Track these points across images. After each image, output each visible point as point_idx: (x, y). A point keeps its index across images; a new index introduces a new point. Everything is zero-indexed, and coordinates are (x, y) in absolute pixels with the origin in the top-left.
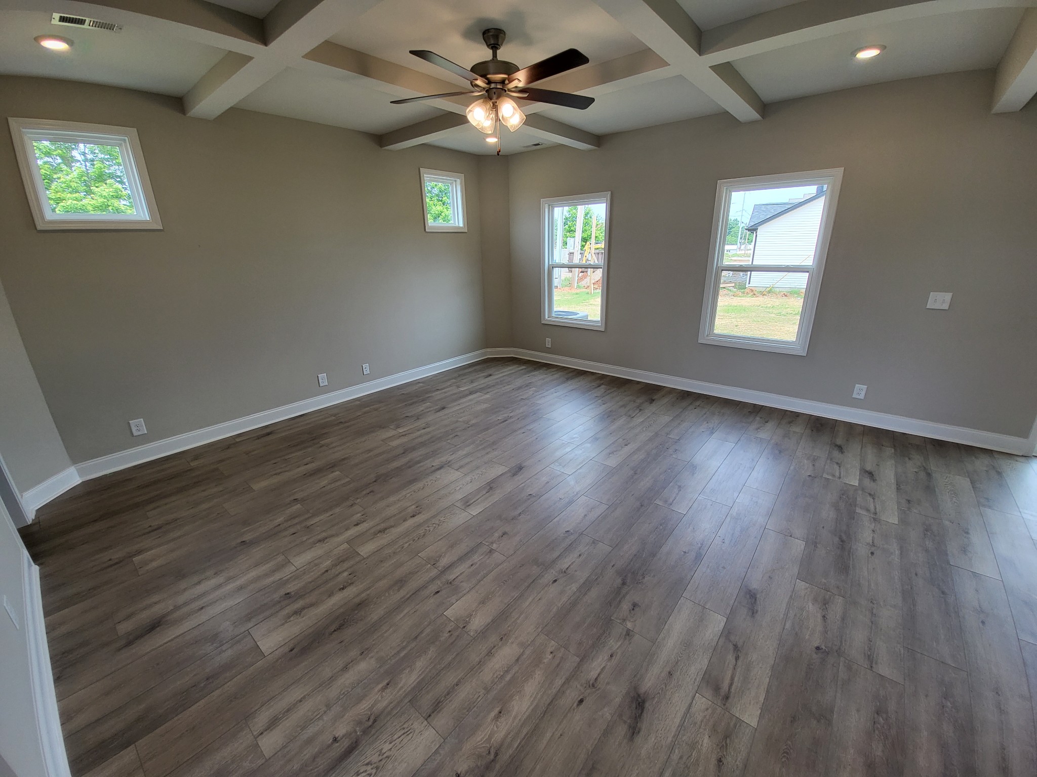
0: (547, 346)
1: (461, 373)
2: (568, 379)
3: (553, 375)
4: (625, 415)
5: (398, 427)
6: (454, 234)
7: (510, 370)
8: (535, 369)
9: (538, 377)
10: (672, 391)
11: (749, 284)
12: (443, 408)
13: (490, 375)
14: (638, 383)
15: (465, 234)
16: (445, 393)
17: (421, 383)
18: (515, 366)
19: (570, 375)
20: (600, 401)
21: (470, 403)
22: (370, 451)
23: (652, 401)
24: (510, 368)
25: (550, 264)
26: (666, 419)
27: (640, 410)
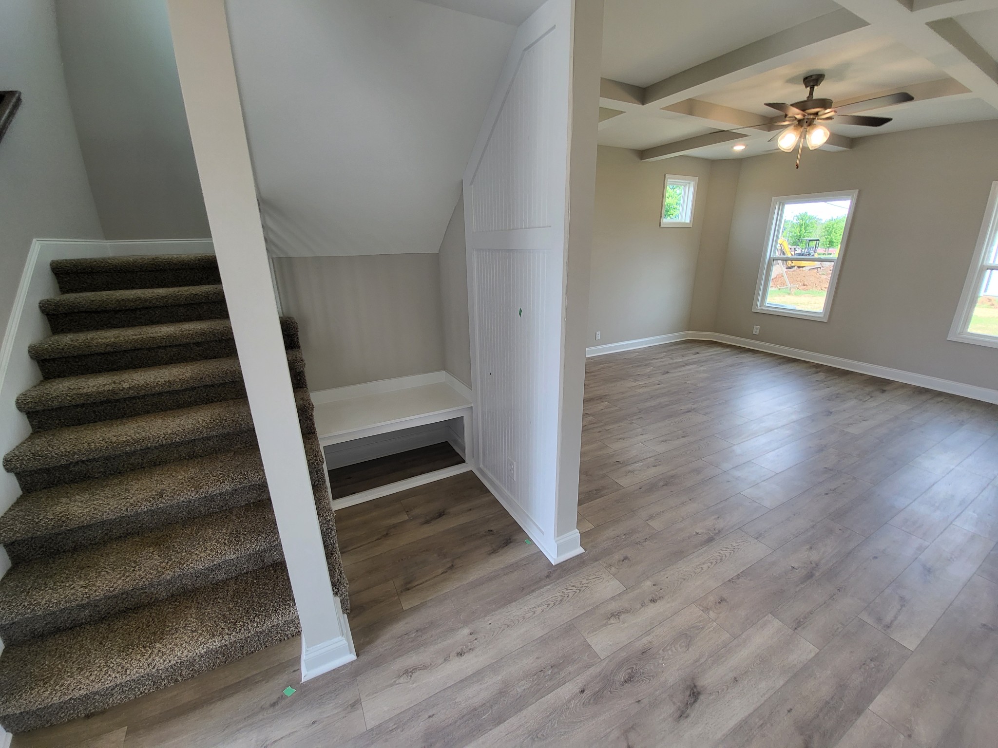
0: (754, 333)
1: (668, 348)
2: (780, 364)
3: (762, 359)
4: (855, 398)
5: (636, 381)
6: (680, 229)
7: (715, 351)
8: (741, 352)
9: (747, 359)
10: (904, 386)
11: (985, 291)
12: (668, 372)
13: (698, 353)
14: (862, 375)
15: (690, 229)
16: (663, 362)
17: (638, 352)
18: (719, 348)
19: (779, 361)
20: (822, 384)
21: (688, 372)
22: (623, 393)
23: (884, 391)
24: (715, 349)
25: (772, 256)
26: (903, 407)
27: (871, 397)
